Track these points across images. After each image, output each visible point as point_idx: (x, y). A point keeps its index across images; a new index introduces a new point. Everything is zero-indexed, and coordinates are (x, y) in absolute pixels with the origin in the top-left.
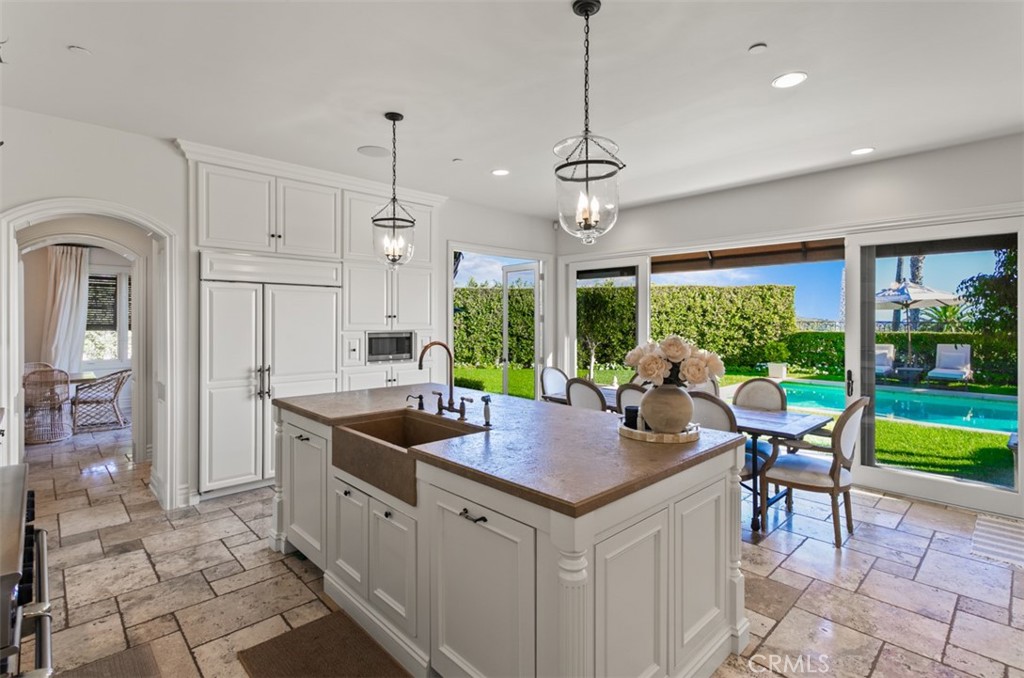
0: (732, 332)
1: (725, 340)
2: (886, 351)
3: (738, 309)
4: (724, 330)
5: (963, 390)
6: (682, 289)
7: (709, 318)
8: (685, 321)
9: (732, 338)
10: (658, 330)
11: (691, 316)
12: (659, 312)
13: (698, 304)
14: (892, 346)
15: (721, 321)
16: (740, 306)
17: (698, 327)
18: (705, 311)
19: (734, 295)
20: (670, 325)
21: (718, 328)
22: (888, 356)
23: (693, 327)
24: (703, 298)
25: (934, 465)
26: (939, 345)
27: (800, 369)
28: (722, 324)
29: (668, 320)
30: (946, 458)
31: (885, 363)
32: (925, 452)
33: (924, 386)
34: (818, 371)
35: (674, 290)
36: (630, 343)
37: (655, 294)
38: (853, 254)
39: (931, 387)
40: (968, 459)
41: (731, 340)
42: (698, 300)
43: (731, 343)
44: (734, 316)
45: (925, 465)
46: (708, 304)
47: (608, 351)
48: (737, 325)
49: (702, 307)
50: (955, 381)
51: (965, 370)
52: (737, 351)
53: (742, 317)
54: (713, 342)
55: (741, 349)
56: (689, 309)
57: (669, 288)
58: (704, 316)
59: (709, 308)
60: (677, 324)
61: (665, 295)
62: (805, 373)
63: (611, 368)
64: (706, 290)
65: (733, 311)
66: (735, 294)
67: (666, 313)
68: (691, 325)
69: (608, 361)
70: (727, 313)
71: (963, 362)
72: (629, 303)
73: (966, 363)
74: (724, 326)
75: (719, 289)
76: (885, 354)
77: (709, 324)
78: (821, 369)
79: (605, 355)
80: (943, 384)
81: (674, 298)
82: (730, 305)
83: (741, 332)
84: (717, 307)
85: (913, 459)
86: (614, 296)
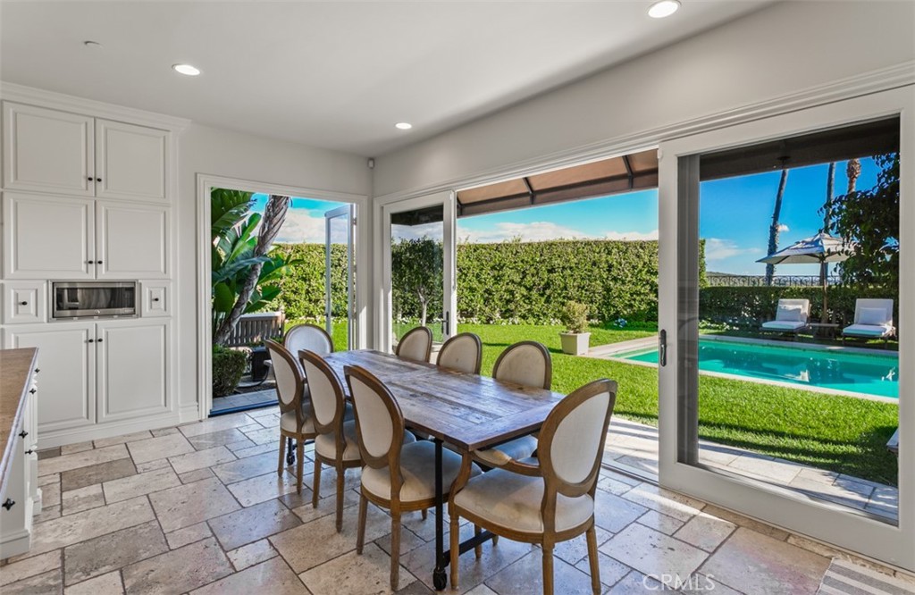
0: (639, 287)
1: (632, 295)
2: (800, 307)
3: (645, 263)
4: (631, 285)
5: (883, 348)
6: (588, 243)
7: (615, 272)
8: (590, 276)
9: (639, 294)
10: (562, 285)
11: (596, 271)
12: (563, 268)
13: (603, 259)
14: (807, 301)
15: (627, 277)
16: (646, 260)
17: (604, 283)
18: (610, 266)
19: (640, 250)
20: (574, 280)
21: (624, 283)
22: (802, 312)
23: (598, 282)
24: (609, 253)
25: (806, 452)
26: (858, 300)
27: (709, 324)
28: (628, 279)
29: (572, 276)
30: (825, 441)
31: (799, 318)
32: (802, 432)
33: (839, 344)
34: (728, 327)
35: (579, 245)
36: (534, 298)
37: (559, 250)
38: (669, 174)
39: (846, 344)
40: (854, 444)
41: (638, 295)
42: (604, 255)
43: (638, 298)
44: (641, 271)
45: (795, 451)
46: (613, 259)
47: (512, 306)
48: (644, 280)
49: (607, 261)
50: (874, 338)
51: (886, 326)
52: (643, 307)
53: (648, 272)
54: (619, 297)
55: (649, 304)
56: (594, 264)
57: (574, 243)
58: (609, 271)
59: (615, 263)
60: (583, 279)
61: (570, 250)
62: (715, 328)
63: (513, 323)
64: (613, 245)
65: (640, 266)
66: (643, 249)
67: (571, 268)
68: (596, 280)
69: (511, 316)
70: (634, 267)
71: (884, 318)
72: (533, 259)
73: (888, 320)
74: (629, 282)
75: (625, 244)
76: (799, 310)
77: (615, 279)
78: (731, 325)
79: (508, 311)
80: (861, 341)
81: (578, 253)
82: (637, 260)
83: (648, 287)
84: (623, 262)
85: (782, 442)
86: (517, 252)
